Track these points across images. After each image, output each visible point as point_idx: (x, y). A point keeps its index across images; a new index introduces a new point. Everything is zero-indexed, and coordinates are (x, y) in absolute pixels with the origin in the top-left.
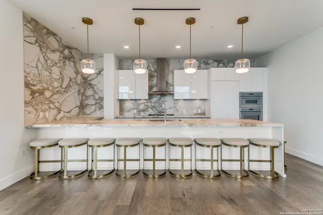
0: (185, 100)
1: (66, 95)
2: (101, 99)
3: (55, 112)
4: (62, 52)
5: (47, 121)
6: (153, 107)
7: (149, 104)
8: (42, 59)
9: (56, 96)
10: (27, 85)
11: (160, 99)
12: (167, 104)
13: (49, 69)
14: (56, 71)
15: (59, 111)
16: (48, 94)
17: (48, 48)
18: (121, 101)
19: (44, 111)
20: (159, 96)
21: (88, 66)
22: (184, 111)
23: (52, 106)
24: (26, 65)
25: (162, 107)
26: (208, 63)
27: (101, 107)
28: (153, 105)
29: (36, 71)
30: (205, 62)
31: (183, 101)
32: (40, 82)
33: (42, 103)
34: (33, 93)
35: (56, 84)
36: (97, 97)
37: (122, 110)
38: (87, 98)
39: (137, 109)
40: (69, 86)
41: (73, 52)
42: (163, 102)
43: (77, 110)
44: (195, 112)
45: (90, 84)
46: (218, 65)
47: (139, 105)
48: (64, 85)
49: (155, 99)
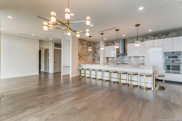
0: (134, 57)
1: (88, 57)
2: (99, 57)
3: (85, 61)
4: (87, 44)
5: (83, 63)
6: (119, 60)
7: (118, 59)
8: (82, 48)
9: (85, 57)
10: (79, 55)
11: (122, 57)
12: (126, 59)
13: (84, 50)
14: (85, 50)
15: (86, 61)
16: (83, 56)
17: (83, 44)
18: (108, 58)
19: (82, 61)
20: (122, 56)
21: (90, 49)
22: (134, 62)
23: (84, 60)
24: (79, 50)
25: (123, 60)
26: (148, 37)
27: (99, 60)
28: (119, 59)
29: (80, 51)
30: (146, 37)
31: (133, 58)
32: (81, 53)
33: (82, 59)
34: (80, 56)
35: (85, 54)
36: (98, 57)
37: (108, 61)
38: (95, 57)
39: (113, 61)
40: (89, 54)
41: (91, 43)
42: (124, 58)
43: (92, 61)
44: (140, 63)
45: (96, 52)
46: (154, 38)
47: (114, 59)
48: (88, 54)
49: (120, 57)
